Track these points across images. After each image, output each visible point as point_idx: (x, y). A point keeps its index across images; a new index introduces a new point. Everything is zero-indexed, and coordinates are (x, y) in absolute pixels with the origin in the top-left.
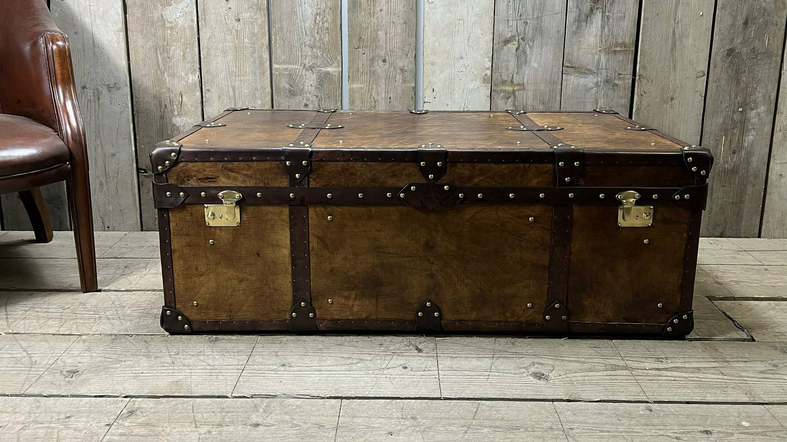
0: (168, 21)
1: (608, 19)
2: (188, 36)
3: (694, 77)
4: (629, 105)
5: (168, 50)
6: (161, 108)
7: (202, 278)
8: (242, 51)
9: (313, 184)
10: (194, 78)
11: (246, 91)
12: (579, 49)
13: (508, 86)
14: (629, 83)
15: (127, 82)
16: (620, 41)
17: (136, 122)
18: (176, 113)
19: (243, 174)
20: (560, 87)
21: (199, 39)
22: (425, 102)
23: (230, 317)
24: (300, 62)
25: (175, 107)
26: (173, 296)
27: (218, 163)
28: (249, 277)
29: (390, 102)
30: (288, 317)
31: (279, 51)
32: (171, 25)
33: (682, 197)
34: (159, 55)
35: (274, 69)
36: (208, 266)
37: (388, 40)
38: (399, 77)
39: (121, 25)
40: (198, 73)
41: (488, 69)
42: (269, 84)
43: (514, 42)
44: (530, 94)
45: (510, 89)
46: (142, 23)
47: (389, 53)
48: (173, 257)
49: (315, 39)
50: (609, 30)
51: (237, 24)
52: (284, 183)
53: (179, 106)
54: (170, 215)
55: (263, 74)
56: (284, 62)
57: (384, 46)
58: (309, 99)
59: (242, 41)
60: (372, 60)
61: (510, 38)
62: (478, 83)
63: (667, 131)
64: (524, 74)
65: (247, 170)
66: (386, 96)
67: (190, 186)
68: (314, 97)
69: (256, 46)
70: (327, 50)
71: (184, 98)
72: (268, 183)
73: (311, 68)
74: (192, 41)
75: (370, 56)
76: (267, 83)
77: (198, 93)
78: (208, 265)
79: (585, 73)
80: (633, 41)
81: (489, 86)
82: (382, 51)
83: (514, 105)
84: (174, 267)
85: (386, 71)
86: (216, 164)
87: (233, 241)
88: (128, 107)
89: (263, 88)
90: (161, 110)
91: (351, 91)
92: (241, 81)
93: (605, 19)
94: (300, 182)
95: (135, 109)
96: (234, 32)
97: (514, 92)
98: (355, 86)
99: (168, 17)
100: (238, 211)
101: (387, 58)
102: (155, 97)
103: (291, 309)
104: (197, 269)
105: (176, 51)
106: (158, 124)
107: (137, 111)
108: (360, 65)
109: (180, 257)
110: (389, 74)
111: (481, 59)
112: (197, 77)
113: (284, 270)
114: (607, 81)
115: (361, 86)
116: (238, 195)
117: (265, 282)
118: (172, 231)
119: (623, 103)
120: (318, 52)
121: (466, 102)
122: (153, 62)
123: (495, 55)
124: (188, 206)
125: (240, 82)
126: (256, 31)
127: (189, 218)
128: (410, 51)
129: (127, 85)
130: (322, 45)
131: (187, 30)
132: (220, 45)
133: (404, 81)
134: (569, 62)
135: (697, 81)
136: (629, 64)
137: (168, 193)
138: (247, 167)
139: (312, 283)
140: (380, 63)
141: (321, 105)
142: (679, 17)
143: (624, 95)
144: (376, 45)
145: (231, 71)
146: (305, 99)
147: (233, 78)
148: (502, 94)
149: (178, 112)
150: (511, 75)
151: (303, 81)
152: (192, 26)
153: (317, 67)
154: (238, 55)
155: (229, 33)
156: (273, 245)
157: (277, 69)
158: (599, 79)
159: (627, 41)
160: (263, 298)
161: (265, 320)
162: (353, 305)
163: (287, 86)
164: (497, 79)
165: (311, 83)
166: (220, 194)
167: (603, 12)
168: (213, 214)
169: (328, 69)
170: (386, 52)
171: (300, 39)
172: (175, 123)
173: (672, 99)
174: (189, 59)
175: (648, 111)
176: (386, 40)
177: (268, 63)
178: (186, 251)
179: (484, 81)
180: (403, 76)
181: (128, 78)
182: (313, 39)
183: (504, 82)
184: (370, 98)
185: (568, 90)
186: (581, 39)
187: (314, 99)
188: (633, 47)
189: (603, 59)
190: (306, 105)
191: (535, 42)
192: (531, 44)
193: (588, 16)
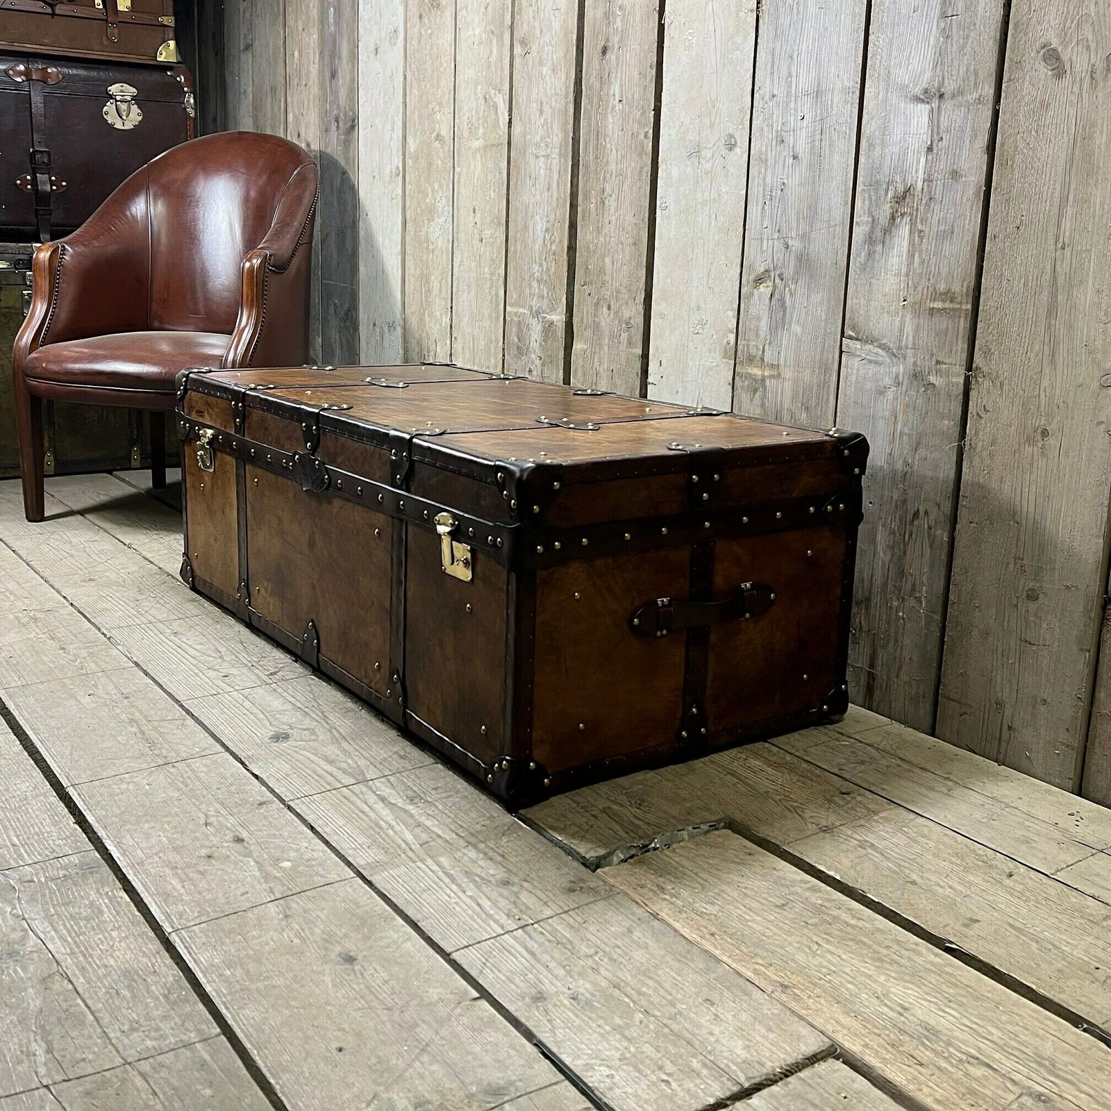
0: (431, 242)
1: (921, 238)
2: (445, 263)
3: (1095, 385)
4: (956, 436)
5: (430, 280)
8: (482, 285)
10: (446, 320)
11: (483, 343)
12: (869, 301)
13: (757, 366)
14: (957, 384)
16: (942, 287)
20: (834, 378)
21: (452, 266)
22: (649, 383)
24: (528, 303)
29: (612, 378)
31: (512, 286)
32: (432, 247)
35: (507, 313)
37: (615, 272)
38: (624, 337)
39: (400, 247)
40: (449, 314)
42: (502, 335)
43: (768, 283)
44: (788, 385)
45: (759, 373)
47: (615, 294)
49: (543, 269)
50: (922, 262)
51: (480, 246)
55: (497, 319)
56: (516, 304)
57: (610, 282)
58: (533, 362)
59: (483, 271)
60: (597, 306)
61: (763, 273)
62: (718, 355)
63: (1032, 509)
64: (780, 347)
66: (609, 367)
68: (538, 359)
69: (494, 278)
70: (552, 287)
71: (438, 347)
73: (537, 314)
74: (447, 269)
75: (595, 298)
79: (877, 354)
80: (968, 288)
81: (731, 365)
82: (608, 290)
83: (763, 405)
85: (610, 325)
89: (497, 340)
92: (480, 328)
93: (917, 234)
96: (477, 257)
97: (763, 379)
98: (579, 346)
99: (431, 236)
101: (612, 303)
105: (435, 282)
108: (584, 313)
110: (613, 330)
111: (724, 312)
112: (449, 320)
114: (916, 376)
115: (584, 347)
119: (946, 429)
120: (545, 289)
121: (703, 391)
123: (742, 306)
125: (478, 330)
126: (495, 255)
128: (637, 292)
130: (548, 279)
131: (444, 254)
132: (467, 276)
133: (630, 343)
134: (853, 329)
135: (1101, 394)
136: (959, 342)
140: (605, 310)
141: (543, 373)
142: (1067, 234)
143: (948, 411)
144: (602, 281)
145: (472, 314)
146: (530, 362)
147: (474, 323)
148: (748, 383)
150: (761, 347)
151: (528, 334)
152: (448, 249)
153: (543, 312)
154: (479, 290)
155: (474, 259)
157: (510, 313)
158: (901, 370)
159: (956, 288)
163: (516, 340)
164: (743, 351)
165: (536, 337)
167: (913, 223)
169: (552, 317)
170: (612, 293)
171: (530, 268)
173: (1045, 433)
174: (444, 293)
175: (991, 455)
176: (613, 272)
177: (503, 304)
179: (726, 353)
180: (628, 335)
182: (540, 269)
183: (751, 359)
184: (593, 368)
185: (849, 385)
186: (874, 281)
187: (538, 362)
188: (967, 303)
189: (909, 328)
190: (530, 371)
191: (799, 283)
192: (793, 287)
193: (887, 231)
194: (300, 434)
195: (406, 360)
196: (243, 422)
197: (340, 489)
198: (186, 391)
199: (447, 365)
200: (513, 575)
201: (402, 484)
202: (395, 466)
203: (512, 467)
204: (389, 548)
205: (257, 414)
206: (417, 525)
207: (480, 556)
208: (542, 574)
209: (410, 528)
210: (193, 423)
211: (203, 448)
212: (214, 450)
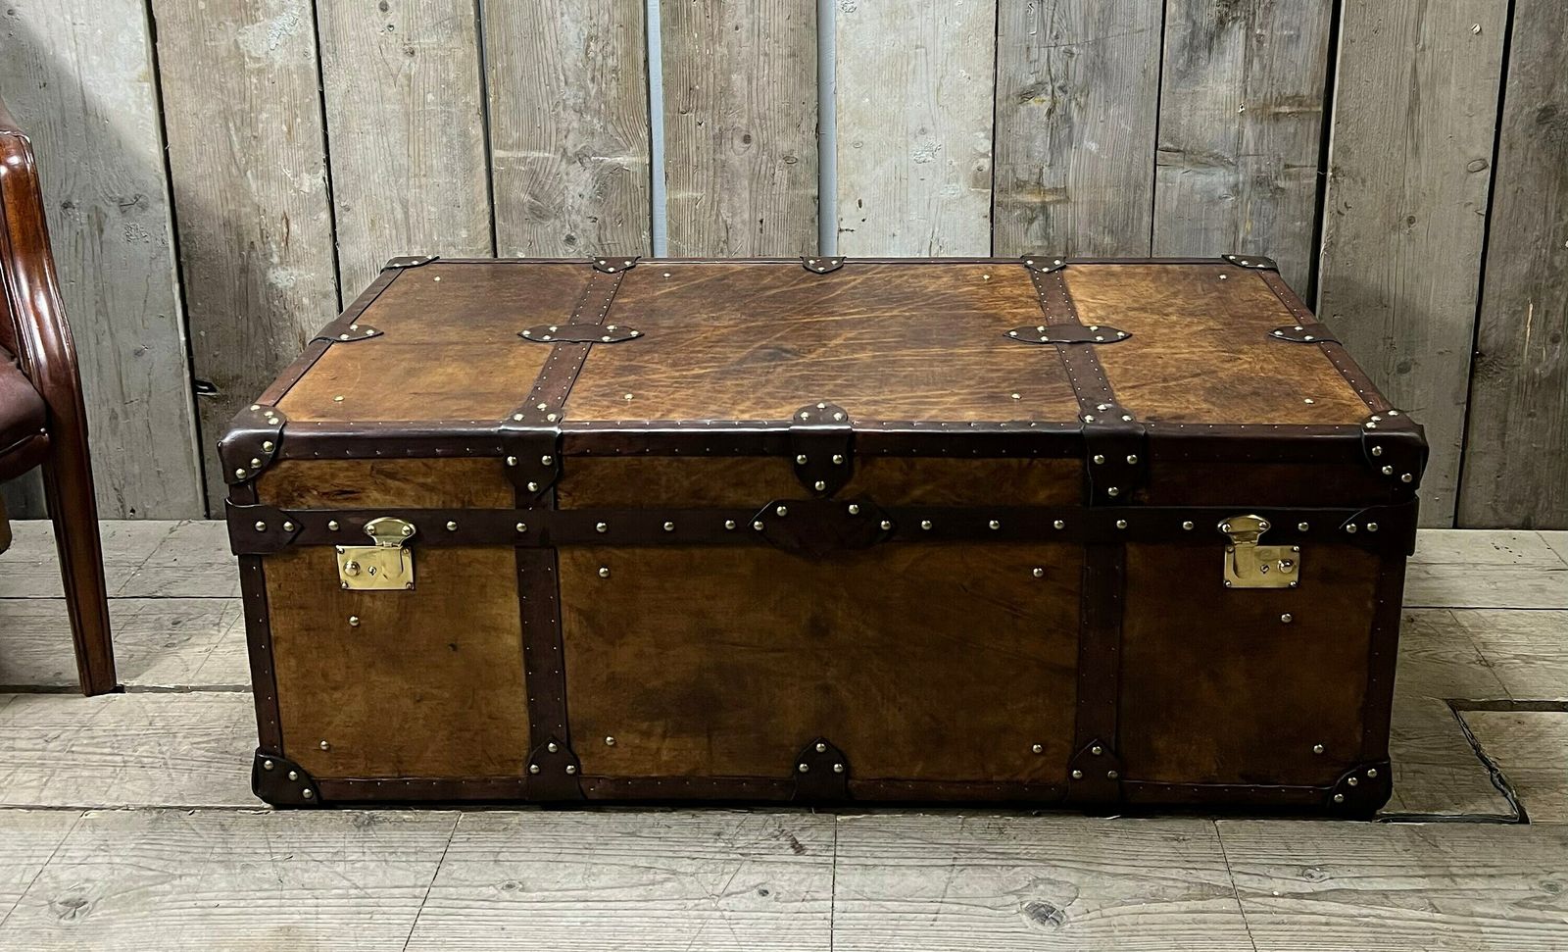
0: (250, 57)
1: (1260, 43)
2: (299, 89)
3: (1463, 171)
4: (1310, 234)
5: (254, 120)
6: (241, 248)
7: (337, 695)
8: (422, 123)
9: (565, 502)
10: (314, 181)
11: (433, 209)
12: (1193, 110)
13: (1031, 192)
14: (1311, 184)
15: (162, 193)
16: (1289, 91)
17: (186, 281)
18: (276, 259)
19: (418, 484)
20: (1149, 195)
21: (322, 94)
22: (841, 230)
23: (399, 772)
24: (553, 143)
25: (274, 246)
26: (276, 731)
27: (361, 461)
28: (435, 691)
29: (761, 230)
30: (520, 772)
31: (505, 120)
32: (257, 65)
33: (1361, 527)
34: (233, 132)
35: (497, 158)
36: (350, 671)
37: (754, 94)
38: (782, 175)
39: (145, 67)
40: (323, 171)
41: (985, 155)
42: (485, 193)
43: (1043, 97)
44: (1082, 211)
45: (1035, 199)
46: (191, 62)
47: (757, 121)
48: (274, 652)
49: (588, 94)
50: (1263, 68)
51: (407, 62)
52: (504, 502)
53: (283, 245)
54: (265, 566)
55: (470, 170)
56: (518, 146)
57: (746, 106)
58: (576, 226)
59: (421, 100)
60: (719, 138)
61: (1032, 87)
62: (962, 187)
63: (1400, 292)
64: (1067, 168)
65: (425, 475)
66: (753, 217)
67: (305, 508)
68: (589, 221)
69: (454, 110)
70: (615, 118)
71: (293, 227)
72: (470, 502)
73: (580, 157)
74: (308, 100)
75: (713, 128)
76: (481, 192)
77: (325, 216)
78: (348, 667)
79: (1207, 165)
80: (1318, 91)
81: (987, 194)
82: (742, 117)
83: (1046, 236)
84: (277, 671)
85: (750, 162)
86: (359, 464)
87: (400, 619)
88: (168, 248)
89: (471, 203)
90: (241, 255)
91: (673, 206)
92: (420, 187)
93: (1255, 39)
94: (539, 498)
95: (183, 250)
96: (401, 78)
97: (1044, 207)
98: (681, 195)
99: (250, 48)
100: (408, 560)
101: (753, 134)
102: (226, 224)
103: (528, 756)
104: (325, 676)
105: (272, 122)
106: (237, 283)
107: (188, 257)
108: (693, 149)
109: (289, 652)
110: (757, 168)
111: (969, 134)
112: (321, 181)
113: (511, 677)
114: (1259, 182)
115: (695, 194)
116: (406, 528)
117: (470, 701)
118: (270, 601)
119: (1297, 230)
120: (595, 121)
121: (937, 229)
122: (221, 147)
123: (1000, 125)
124: (302, 549)
125: (417, 190)
126: (452, 75)
127: (305, 574)
128: (805, 117)
129: (162, 200)
130: (603, 106)
131: (295, 76)
132: (371, 109)
133: (793, 183)
134: (1171, 140)
135: (1469, 178)
136: (1310, 145)
137: (259, 524)
138: (423, 469)
139: (569, 704)
140: (738, 143)
141: (603, 238)
142: (1428, 36)
143: (1298, 213)
144: (727, 104)
145: (397, 167)
146: (568, 226)
147: (402, 180)
148: (1018, 212)
149: (281, 257)
150: (1037, 170)
151: (562, 187)
152: (306, 67)
153: (594, 155)
154: (411, 130)
155: (392, 82)
156: (485, 629)
157: (501, 160)
158: (1241, 179)
159: (1305, 91)
160: (468, 735)
161: (473, 778)
162: (659, 749)
163: (526, 198)
164: (1005, 177)
165: (580, 189)
166: (370, 526)
167: (1249, 28)
168: (356, 566)
169: (619, 159)
170: (751, 121)
171: (553, 93)
172: (274, 281)
173: (1411, 220)
174: (301, 139)
175: (1355, 248)
176: (750, 93)
177: (481, 148)
178: (302, 640)
179: (976, 182)
180: (789, 173)
181: (165, 184)
182: (581, 94)
183: (1020, 186)
184: (716, 221)
185: (1169, 200)
186: (1198, 88)
187: (587, 225)
188: (1318, 105)
189: (1249, 133)
191: (1092, 95)
192: (1081, 100)
193: (1212, 37)
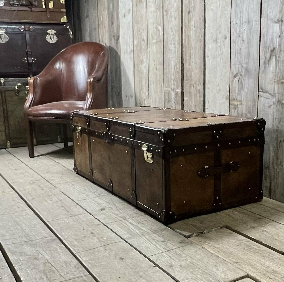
1: (278, 62)
5: (142, 82)
10: (147, 93)
11: (158, 99)
12: (265, 81)
20: (257, 104)
24: (170, 87)
31: (166, 82)
32: (143, 72)
34: (140, 84)
35: (165, 90)
38: (198, 95)
39: (133, 73)
41: (228, 92)
42: (163, 97)
43: (237, 77)
44: (244, 106)
47: (195, 83)
49: (174, 77)
50: (279, 69)
51: (156, 71)
55: (162, 92)
56: (167, 87)
57: (194, 79)
62: (225, 99)
64: (242, 95)
66: (194, 104)
69: (161, 80)
71: (145, 102)
73: (173, 90)
75: (190, 84)
77: (148, 100)
79: (268, 96)
81: (228, 101)
83: (238, 112)
85: (194, 92)
93: (278, 61)
97: (237, 105)
108: (187, 89)
111: (225, 86)
114: (279, 101)
115: (187, 98)
120: (175, 82)
123: (231, 84)
126: (161, 73)
128: (202, 82)
129: (134, 96)
130: (176, 79)
131: (146, 74)
133: (200, 97)
134: (261, 89)
140: (192, 87)
141: (176, 107)
144: (191, 79)
146: (172, 104)
148: (233, 106)
150: (237, 96)
155: (155, 75)
158: (275, 100)
163: (168, 98)
164: (231, 97)
165: (173, 97)
167: (276, 58)
169: (177, 90)
171: (171, 77)
174: (146, 86)
176: (194, 76)
177: (163, 88)
179: (227, 98)
183: (234, 100)
184: (190, 105)
186: (266, 75)
187: (174, 104)
189: (276, 87)
190: (172, 107)
191: (246, 77)
192: (244, 78)
193: (269, 61)
194: (104, 126)
195: (136, 105)
196: (89, 124)
197: (116, 141)
198: (73, 117)
199: (148, 106)
200: (163, 160)
201: (133, 138)
202: (131, 133)
203: (162, 130)
204: (130, 156)
205: (93, 122)
206: (137, 149)
207: (155, 156)
208: (171, 160)
209: (136, 150)
210: (75, 126)
211: (78, 132)
212: (81, 133)
